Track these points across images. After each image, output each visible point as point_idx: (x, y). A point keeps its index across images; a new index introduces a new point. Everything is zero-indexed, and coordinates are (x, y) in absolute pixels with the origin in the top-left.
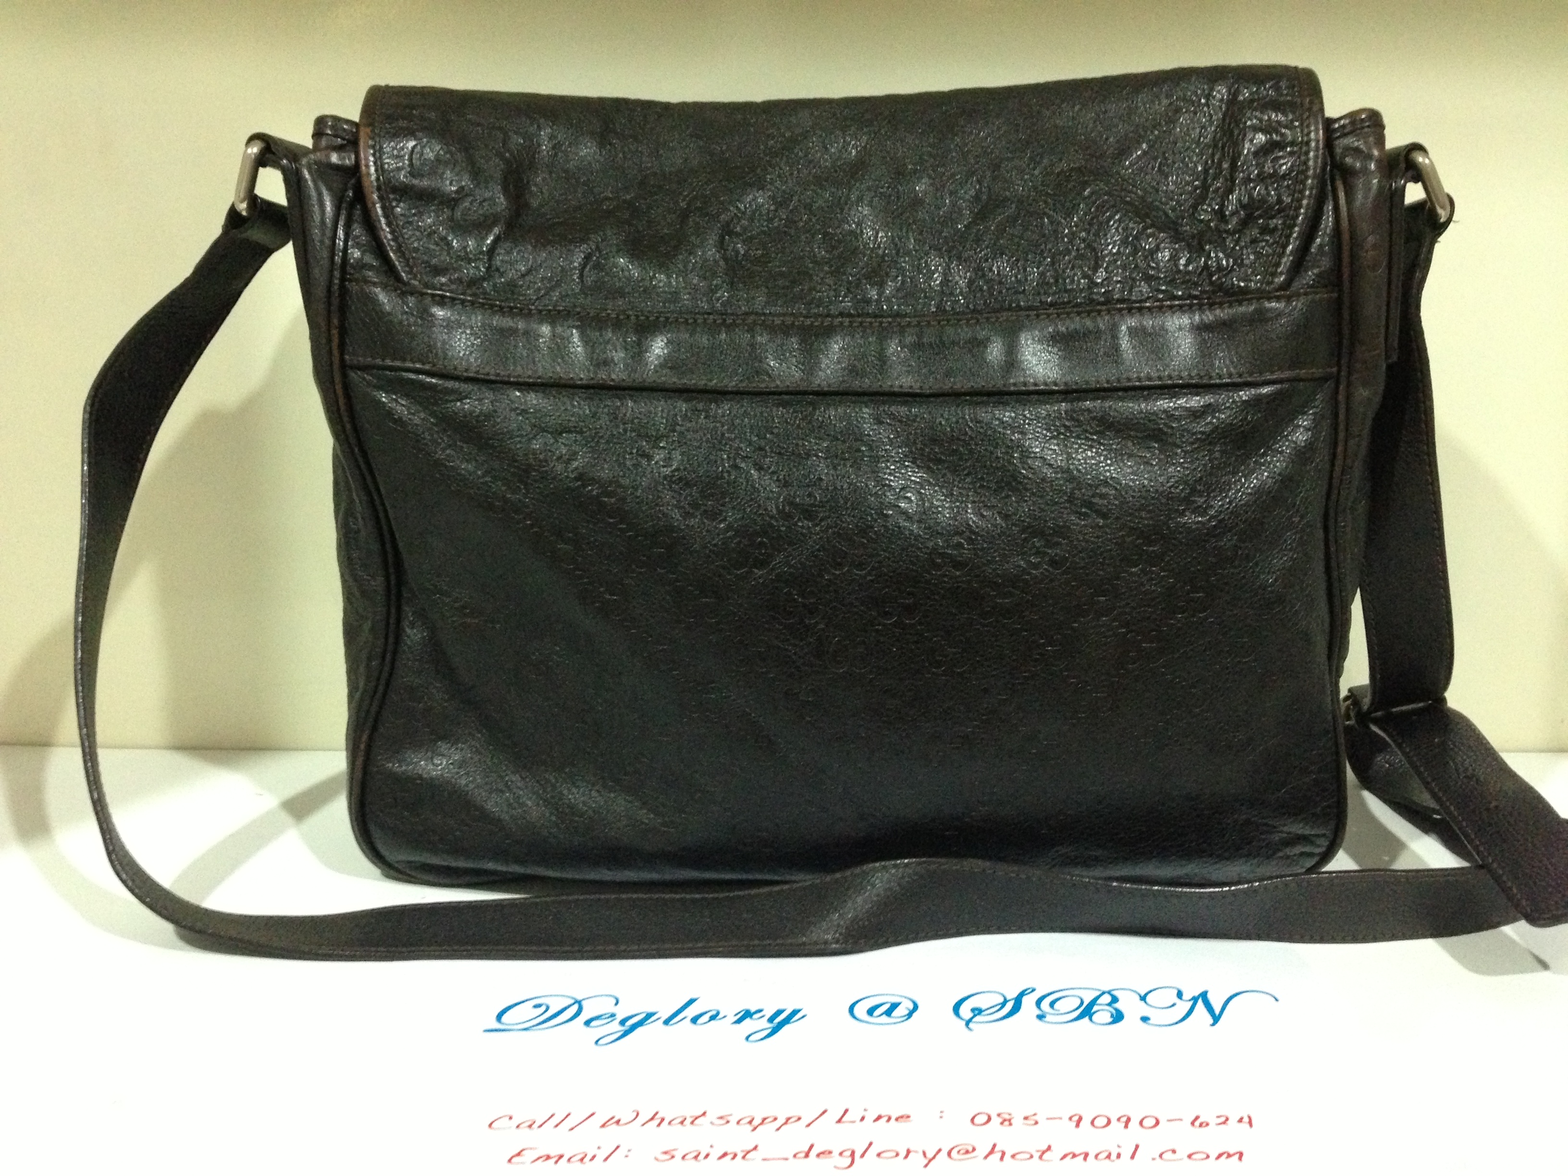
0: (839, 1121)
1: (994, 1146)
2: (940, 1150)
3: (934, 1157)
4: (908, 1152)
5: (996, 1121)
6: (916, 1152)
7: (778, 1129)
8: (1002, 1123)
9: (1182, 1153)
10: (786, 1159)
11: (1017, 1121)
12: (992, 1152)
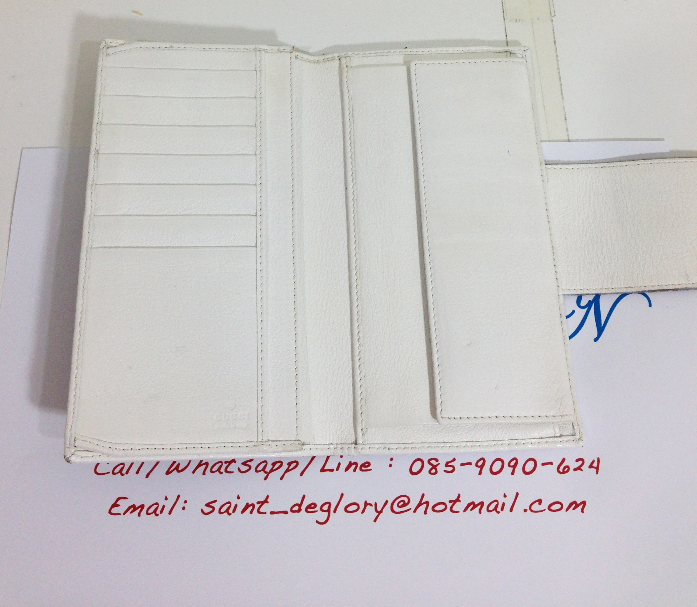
0: (323, 470)
1: (423, 495)
2: (386, 502)
3: (381, 511)
4: (366, 504)
5: (427, 467)
6: (371, 505)
7: (282, 478)
8: (430, 472)
9: (545, 505)
10: (286, 512)
11: (441, 468)
12: (420, 504)
